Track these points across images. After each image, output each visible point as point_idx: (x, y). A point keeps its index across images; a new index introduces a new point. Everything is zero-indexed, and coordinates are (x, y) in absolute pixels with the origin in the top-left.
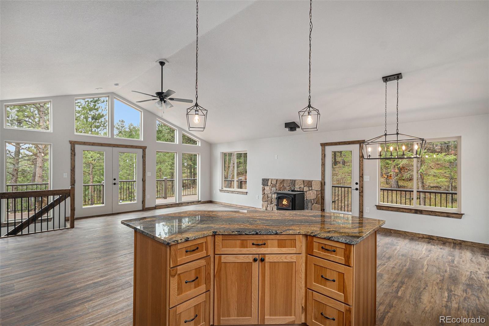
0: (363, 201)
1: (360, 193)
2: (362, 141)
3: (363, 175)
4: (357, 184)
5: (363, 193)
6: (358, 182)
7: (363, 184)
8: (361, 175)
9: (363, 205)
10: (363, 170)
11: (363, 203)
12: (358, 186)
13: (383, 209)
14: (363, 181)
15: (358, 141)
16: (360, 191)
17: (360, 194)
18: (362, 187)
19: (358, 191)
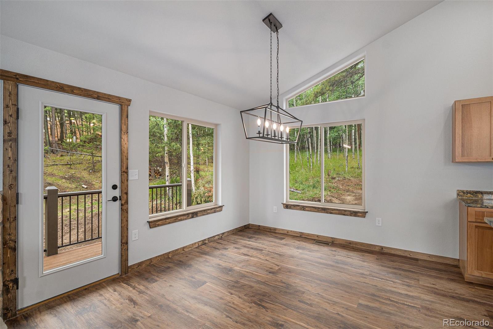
0: (127, 221)
1: (122, 205)
2: (127, 99)
3: (127, 168)
4: (114, 187)
5: (127, 204)
6: (118, 184)
7: (127, 186)
8: (124, 169)
9: (127, 229)
10: (128, 159)
11: (127, 225)
12: (117, 193)
13: (159, 225)
14: (127, 180)
15: (119, 98)
16: (123, 202)
17: (121, 209)
18: (127, 193)
19: (118, 203)
